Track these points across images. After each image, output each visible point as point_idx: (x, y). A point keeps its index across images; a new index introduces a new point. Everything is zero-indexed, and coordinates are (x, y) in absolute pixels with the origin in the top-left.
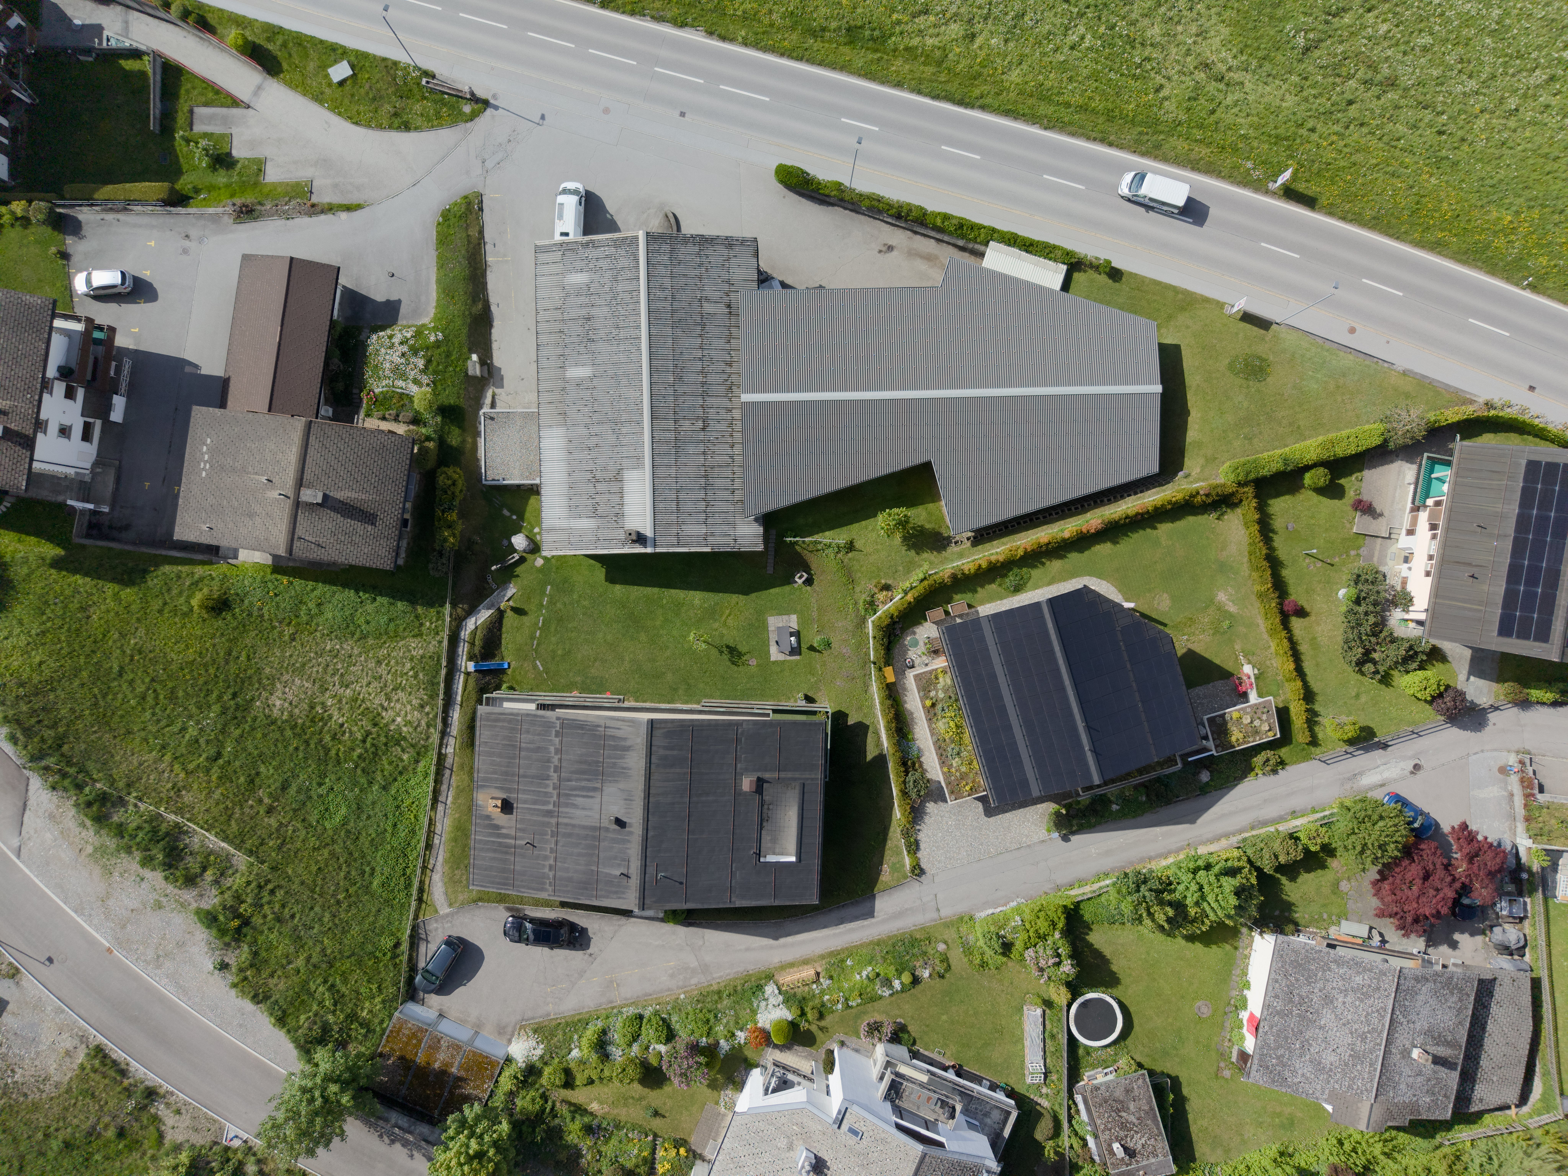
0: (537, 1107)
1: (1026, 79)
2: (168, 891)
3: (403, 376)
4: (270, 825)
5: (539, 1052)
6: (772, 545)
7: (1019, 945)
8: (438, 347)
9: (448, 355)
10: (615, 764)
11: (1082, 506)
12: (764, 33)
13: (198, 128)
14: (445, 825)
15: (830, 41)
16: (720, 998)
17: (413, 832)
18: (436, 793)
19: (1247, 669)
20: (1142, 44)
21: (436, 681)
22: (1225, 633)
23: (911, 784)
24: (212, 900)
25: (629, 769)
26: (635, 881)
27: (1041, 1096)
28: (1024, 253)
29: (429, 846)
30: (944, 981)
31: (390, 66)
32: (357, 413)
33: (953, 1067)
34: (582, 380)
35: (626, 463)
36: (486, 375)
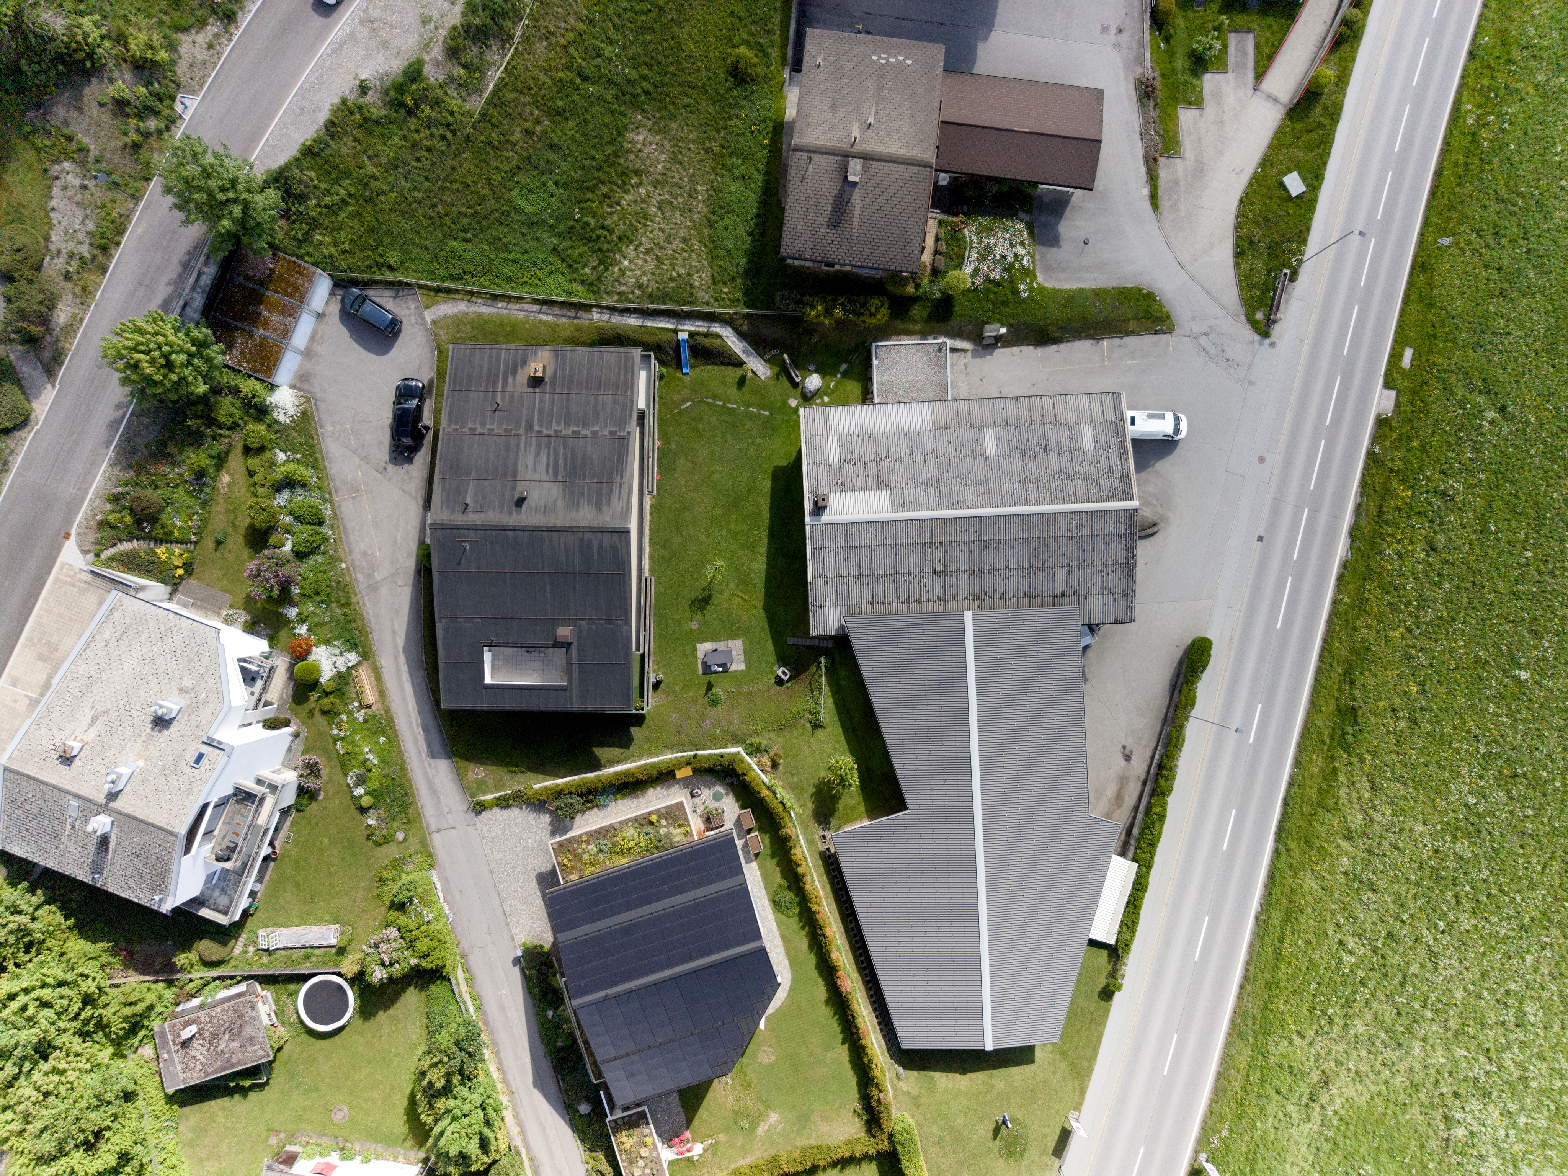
0: (224, 420)
1: (1307, 895)
2: (441, 31)
3: (982, 258)
4: (512, 134)
5: (282, 418)
6: (817, 642)
7: (403, 920)
8: (1013, 293)
9: (1004, 303)
10: (583, 494)
11: (865, 969)
12: (1347, 621)
13: (1233, 39)
14: (518, 313)
15: (1340, 689)
16: (342, 605)
17: (509, 280)
18: (551, 303)
19: (698, 1149)
20: (1346, 1016)
21: (667, 300)
22: (736, 1123)
23: (570, 801)
24: (432, 74)
25: (577, 510)
26: (460, 519)
27: (245, 946)
28: (1126, 899)
29: (495, 297)
30: (364, 841)
31: (1302, 236)
32: (943, 212)
33: (274, 852)
34: (983, 445)
35: (897, 492)
36: (985, 342)
